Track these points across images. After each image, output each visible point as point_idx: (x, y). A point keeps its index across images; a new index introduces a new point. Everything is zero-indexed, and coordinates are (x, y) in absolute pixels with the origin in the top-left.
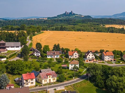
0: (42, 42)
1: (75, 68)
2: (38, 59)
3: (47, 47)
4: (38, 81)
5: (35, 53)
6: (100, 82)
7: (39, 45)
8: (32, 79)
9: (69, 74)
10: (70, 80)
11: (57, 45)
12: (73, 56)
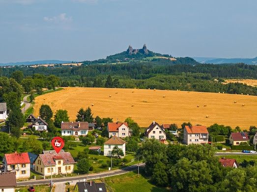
0: (56, 106)
1: (116, 152)
2: (41, 136)
3: (62, 115)
4: (36, 170)
5: (37, 123)
6: (160, 175)
7: (46, 111)
8: (23, 165)
9: (100, 162)
10: (102, 171)
11: (85, 110)
12: (117, 133)
